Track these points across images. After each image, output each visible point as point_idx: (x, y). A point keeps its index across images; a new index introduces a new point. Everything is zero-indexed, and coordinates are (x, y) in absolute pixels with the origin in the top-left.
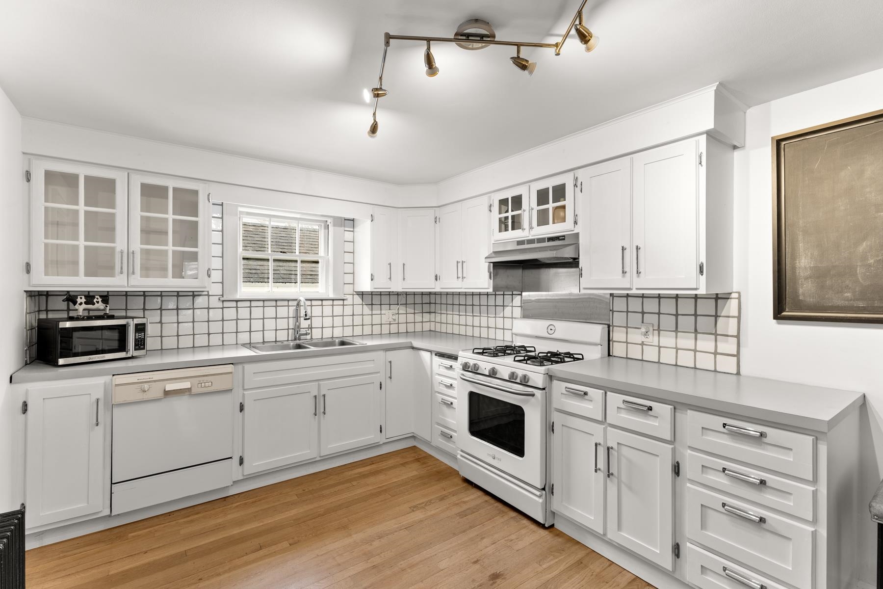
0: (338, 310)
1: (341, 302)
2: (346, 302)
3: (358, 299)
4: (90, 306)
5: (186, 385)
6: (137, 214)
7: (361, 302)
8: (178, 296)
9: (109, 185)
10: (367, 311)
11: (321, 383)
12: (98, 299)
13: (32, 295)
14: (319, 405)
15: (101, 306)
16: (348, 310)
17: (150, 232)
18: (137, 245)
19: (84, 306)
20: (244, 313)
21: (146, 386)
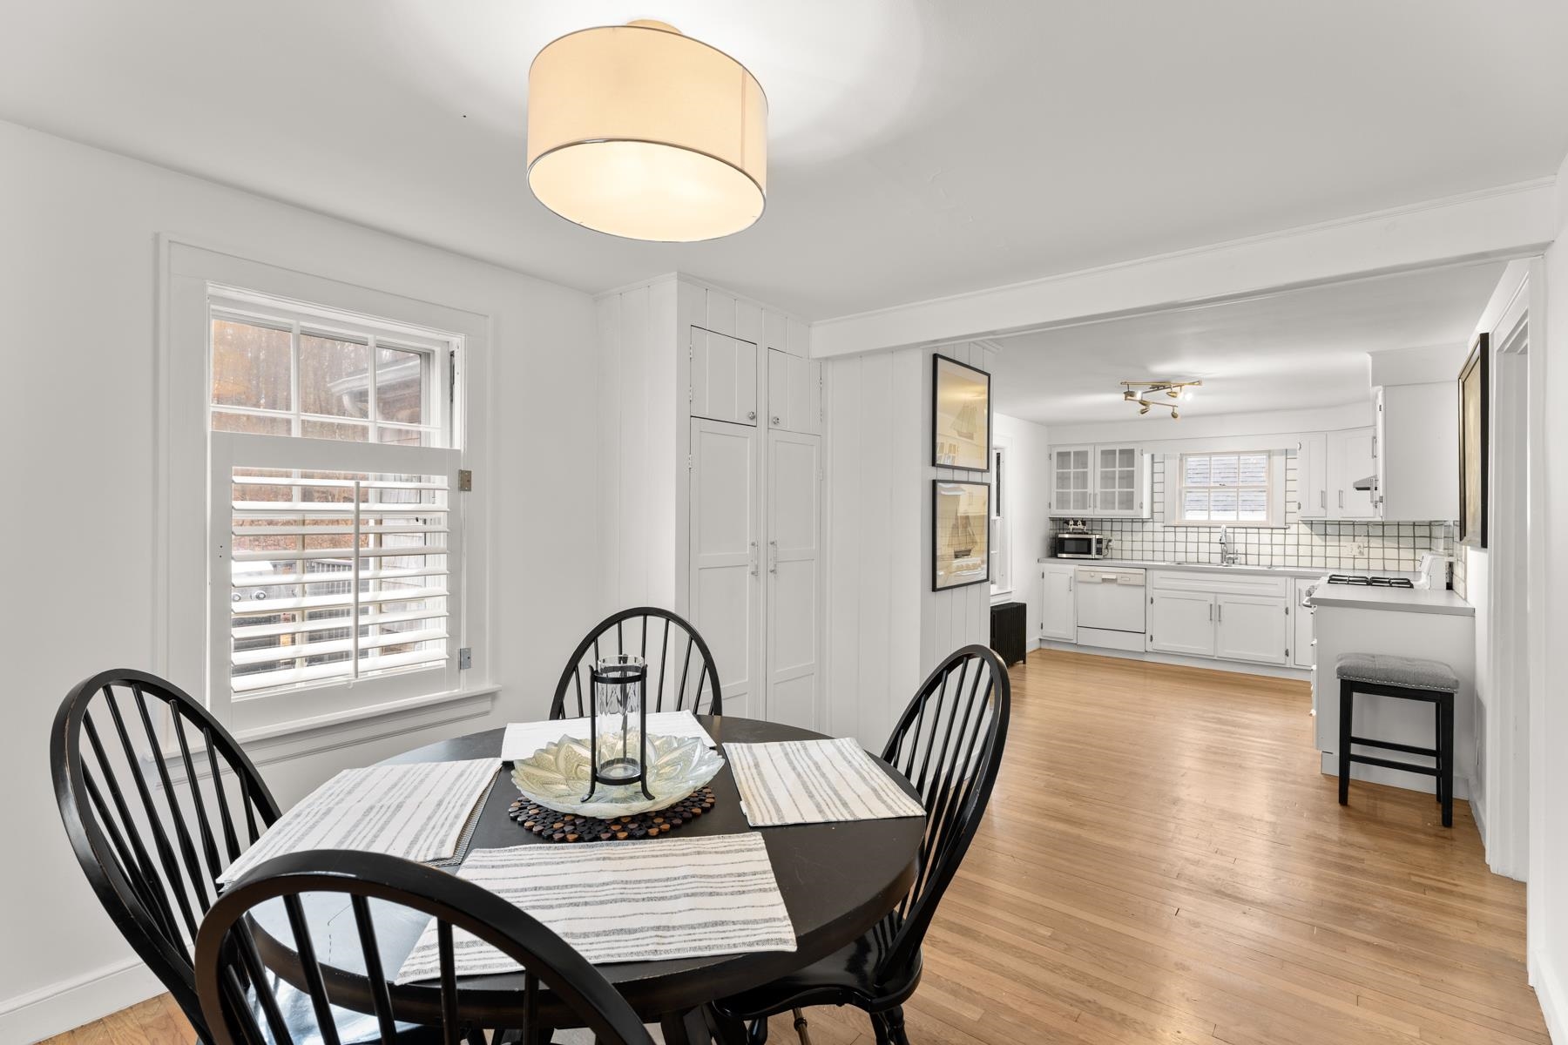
0: (1278, 538)
1: (1283, 531)
2: (1287, 531)
3: (1304, 529)
4: (1076, 527)
5: (1114, 577)
6: (1099, 470)
7: (1309, 531)
8: (1132, 522)
9: (1085, 454)
10: (1317, 540)
11: (1218, 595)
12: (1080, 522)
13: (1053, 520)
14: (1216, 613)
15: (1081, 526)
16: (1291, 540)
17: (1107, 479)
18: (1098, 490)
19: (1073, 526)
20: (1181, 536)
21: (1092, 574)
